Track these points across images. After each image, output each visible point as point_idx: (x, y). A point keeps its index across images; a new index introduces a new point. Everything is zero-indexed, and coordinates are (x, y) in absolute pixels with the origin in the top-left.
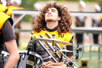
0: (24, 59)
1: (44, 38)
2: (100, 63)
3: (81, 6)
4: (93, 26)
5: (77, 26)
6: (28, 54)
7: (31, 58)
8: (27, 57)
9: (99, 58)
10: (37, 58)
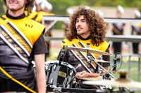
0: (55, 70)
1: (77, 47)
2: (139, 75)
3: (119, 12)
4: (132, 34)
5: (115, 34)
6: (60, 64)
7: (64, 69)
8: (59, 67)
9: (139, 70)
10: (70, 69)
